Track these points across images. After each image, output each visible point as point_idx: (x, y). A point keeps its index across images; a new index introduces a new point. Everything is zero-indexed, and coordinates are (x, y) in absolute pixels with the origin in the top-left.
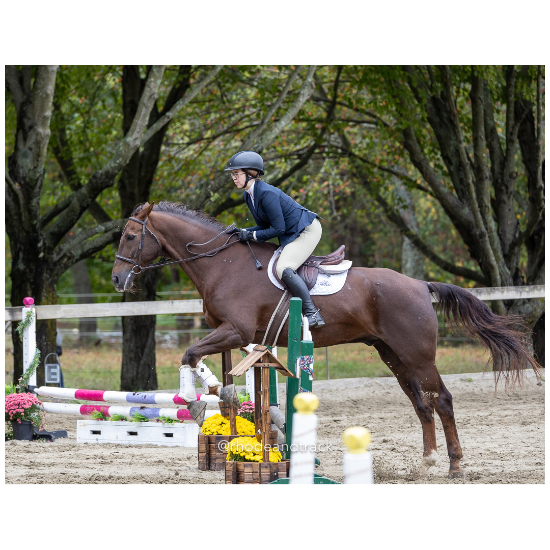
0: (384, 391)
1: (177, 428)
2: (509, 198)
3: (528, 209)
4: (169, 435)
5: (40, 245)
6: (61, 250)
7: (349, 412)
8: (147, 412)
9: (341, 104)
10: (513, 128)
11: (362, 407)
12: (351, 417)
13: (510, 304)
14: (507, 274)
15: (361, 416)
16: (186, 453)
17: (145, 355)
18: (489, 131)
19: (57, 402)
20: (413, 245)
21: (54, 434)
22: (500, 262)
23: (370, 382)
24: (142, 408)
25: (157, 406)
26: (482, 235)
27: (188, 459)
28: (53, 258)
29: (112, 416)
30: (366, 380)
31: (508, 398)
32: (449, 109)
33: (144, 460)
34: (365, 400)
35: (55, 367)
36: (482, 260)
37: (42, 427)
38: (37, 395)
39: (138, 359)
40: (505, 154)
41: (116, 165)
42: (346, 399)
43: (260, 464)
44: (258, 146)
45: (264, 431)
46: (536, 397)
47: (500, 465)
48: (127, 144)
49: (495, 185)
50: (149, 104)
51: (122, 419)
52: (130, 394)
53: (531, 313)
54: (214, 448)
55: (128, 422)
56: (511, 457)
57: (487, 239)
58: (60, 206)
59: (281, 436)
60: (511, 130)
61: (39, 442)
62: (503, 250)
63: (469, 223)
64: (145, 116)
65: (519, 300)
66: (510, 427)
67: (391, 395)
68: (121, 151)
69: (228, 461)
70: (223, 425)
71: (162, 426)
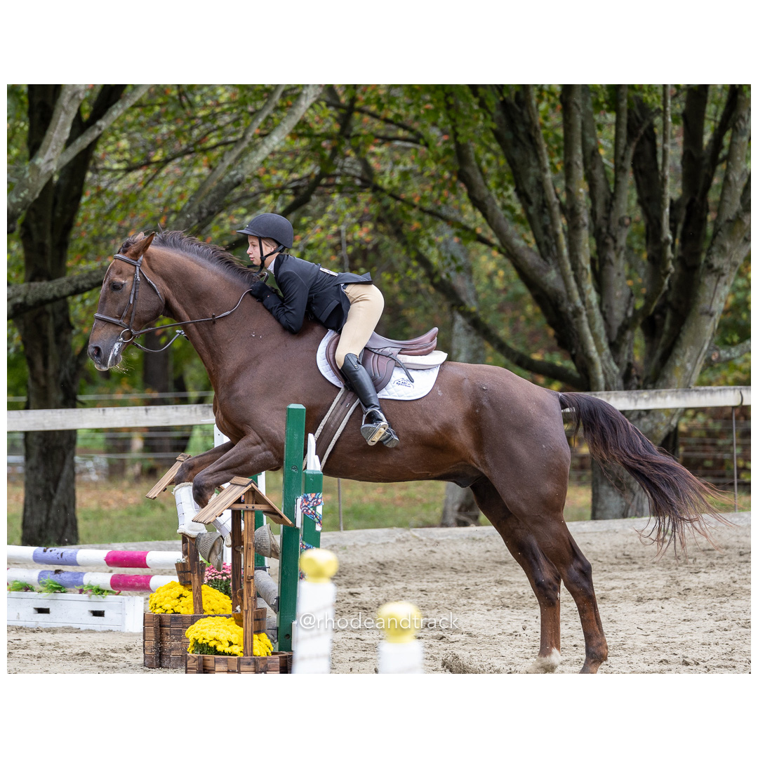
0: (426, 549)
1: (109, 603)
2: (618, 256)
3: (645, 274)
4: (98, 614)
7: (372, 581)
8: (64, 578)
9: (361, 111)
10: (625, 149)
11: (392, 573)
12: (375, 588)
14: (614, 372)
15: (392, 587)
16: (124, 642)
17: (59, 491)
18: (588, 154)
20: (469, 327)
22: (603, 354)
23: (404, 535)
24: (57, 572)
25: (79, 569)
26: (577, 312)
27: (127, 650)
30: (398, 533)
31: (615, 561)
32: (527, 120)
33: (60, 652)
34: (398, 562)
36: (577, 350)
39: (49, 497)
41: (20, 200)
42: (368, 560)
43: (239, 659)
44: (237, 174)
45: (245, 608)
48: (36, 169)
49: (597, 234)
50: (71, 108)
51: (27, 588)
52: (39, 550)
53: (651, 431)
54: (167, 634)
55: (35, 593)
56: (622, 652)
57: (584, 318)
59: (272, 617)
60: (621, 152)
62: (608, 335)
63: (557, 293)
64: (64, 126)
65: (632, 412)
66: (619, 605)
67: (438, 556)
68: (27, 179)
69: (190, 654)
70: (181, 599)
71: (87, 599)
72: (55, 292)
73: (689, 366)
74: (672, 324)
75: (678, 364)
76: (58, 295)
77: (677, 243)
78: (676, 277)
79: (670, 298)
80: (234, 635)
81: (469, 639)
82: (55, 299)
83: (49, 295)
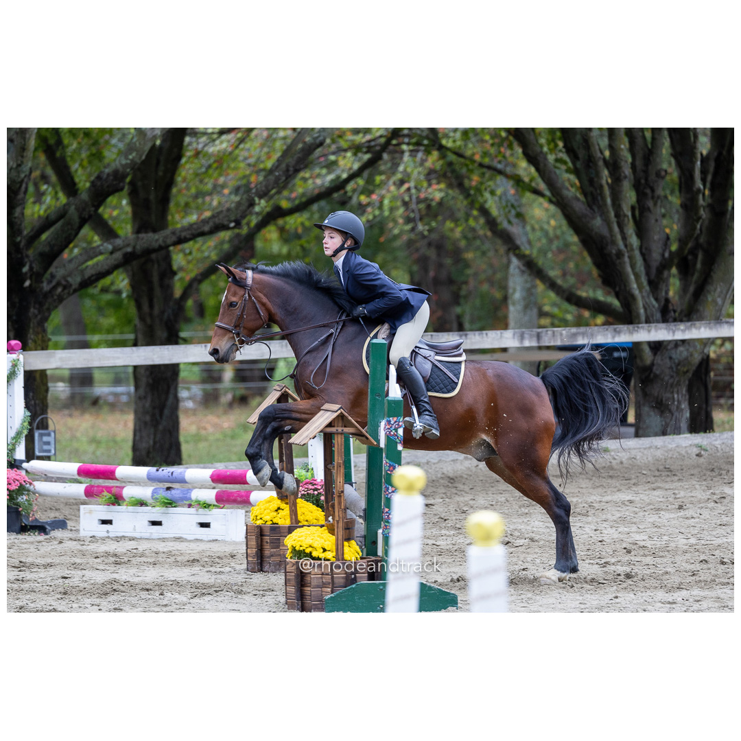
1: (217, 516)
2: (655, 204)
3: (679, 219)
4: (205, 525)
5: (25, 269)
6: (53, 276)
7: (444, 493)
8: (175, 493)
11: (461, 486)
12: (447, 500)
13: (657, 346)
14: (654, 306)
15: (462, 499)
16: (229, 549)
19: (52, 481)
20: (523, 268)
21: (49, 525)
22: (644, 290)
24: (168, 489)
25: (188, 486)
26: (620, 254)
27: (232, 557)
28: (42, 288)
29: (127, 500)
31: (657, 473)
33: (172, 559)
34: (466, 476)
35: (49, 435)
36: (620, 288)
37: (33, 515)
38: (27, 471)
39: (155, 423)
40: (650, 146)
41: (129, 162)
42: (440, 475)
44: (319, 136)
45: (337, 518)
46: (695, 471)
47: (652, 563)
49: (637, 186)
51: (142, 503)
52: (153, 469)
53: (686, 359)
54: (267, 542)
55: (149, 508)
56: (666, 553)
57: (626, 259)
58: (53, 217)
59: (360, 526)
61: (30, 535)
62: (648, 274)
63: (602, 238)
65: (670, 342)
66: (662, 512)
68: (135, 143)
69: (288, 560)
70: (279, 511)
71: (195, 512)
72: (161, 242)
73: (719, 301)
74: (703, 264)
75: (710, 299)
76: (163, 245)
77: (707, 192)
78: (707, 222)
79: (702, 240)
80: (327, 543)
81: (532, 543)
82: (161, 248)
83: (156, 245)
